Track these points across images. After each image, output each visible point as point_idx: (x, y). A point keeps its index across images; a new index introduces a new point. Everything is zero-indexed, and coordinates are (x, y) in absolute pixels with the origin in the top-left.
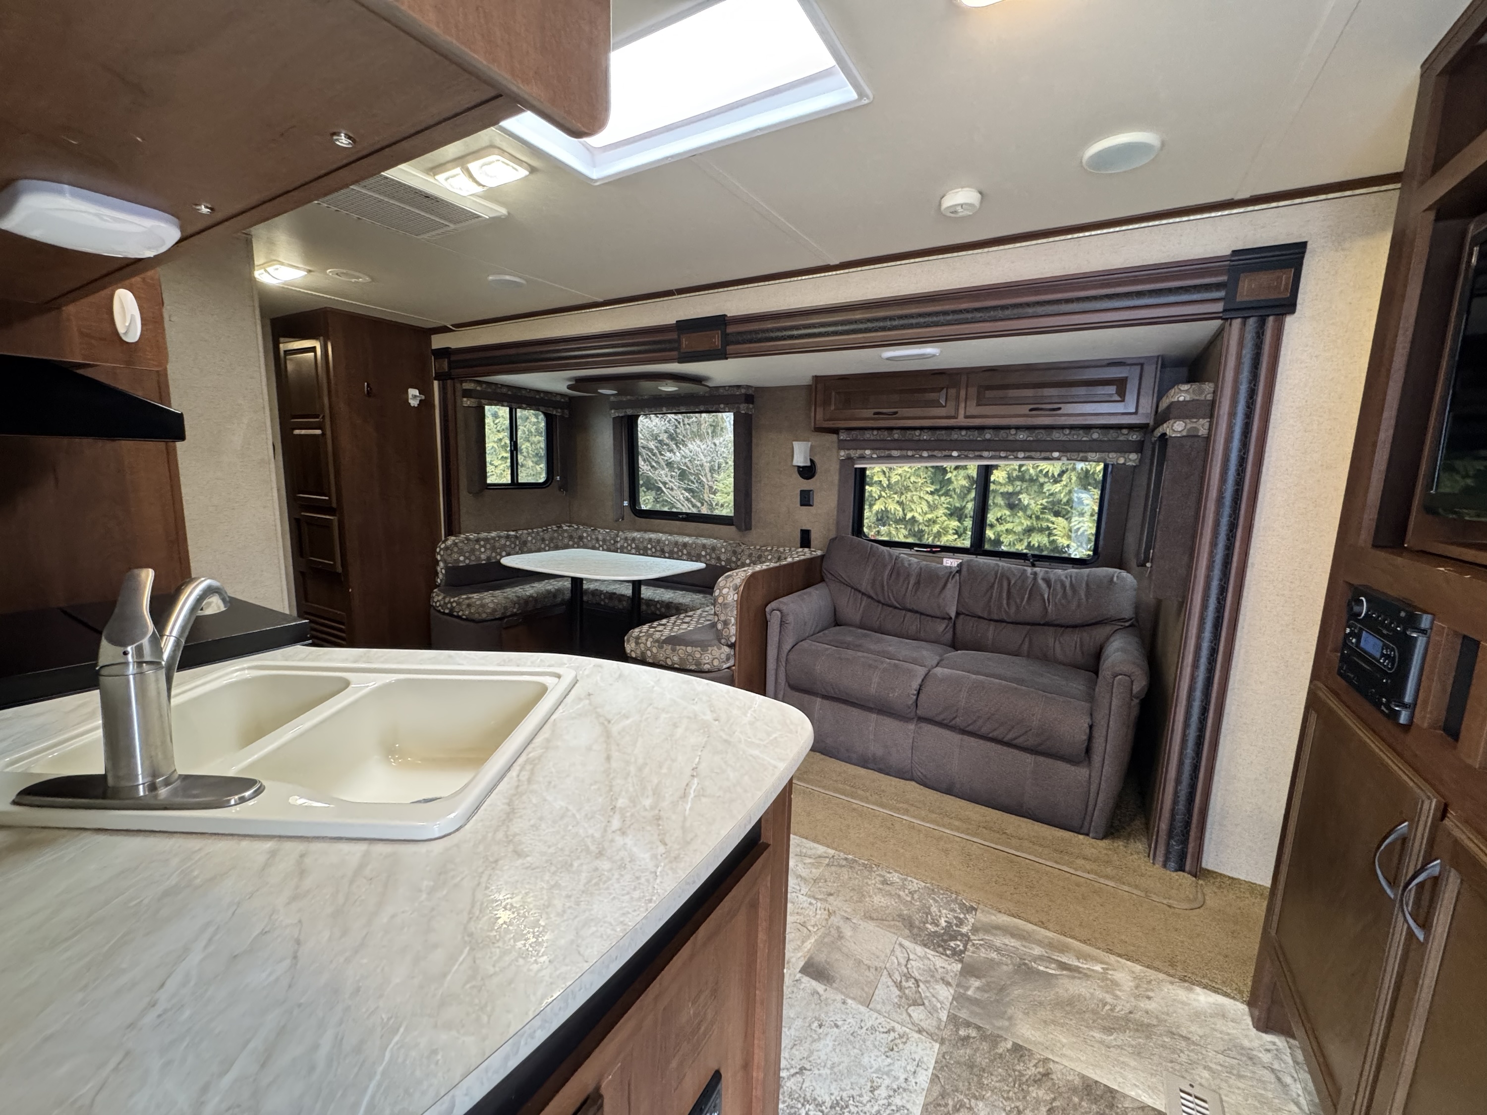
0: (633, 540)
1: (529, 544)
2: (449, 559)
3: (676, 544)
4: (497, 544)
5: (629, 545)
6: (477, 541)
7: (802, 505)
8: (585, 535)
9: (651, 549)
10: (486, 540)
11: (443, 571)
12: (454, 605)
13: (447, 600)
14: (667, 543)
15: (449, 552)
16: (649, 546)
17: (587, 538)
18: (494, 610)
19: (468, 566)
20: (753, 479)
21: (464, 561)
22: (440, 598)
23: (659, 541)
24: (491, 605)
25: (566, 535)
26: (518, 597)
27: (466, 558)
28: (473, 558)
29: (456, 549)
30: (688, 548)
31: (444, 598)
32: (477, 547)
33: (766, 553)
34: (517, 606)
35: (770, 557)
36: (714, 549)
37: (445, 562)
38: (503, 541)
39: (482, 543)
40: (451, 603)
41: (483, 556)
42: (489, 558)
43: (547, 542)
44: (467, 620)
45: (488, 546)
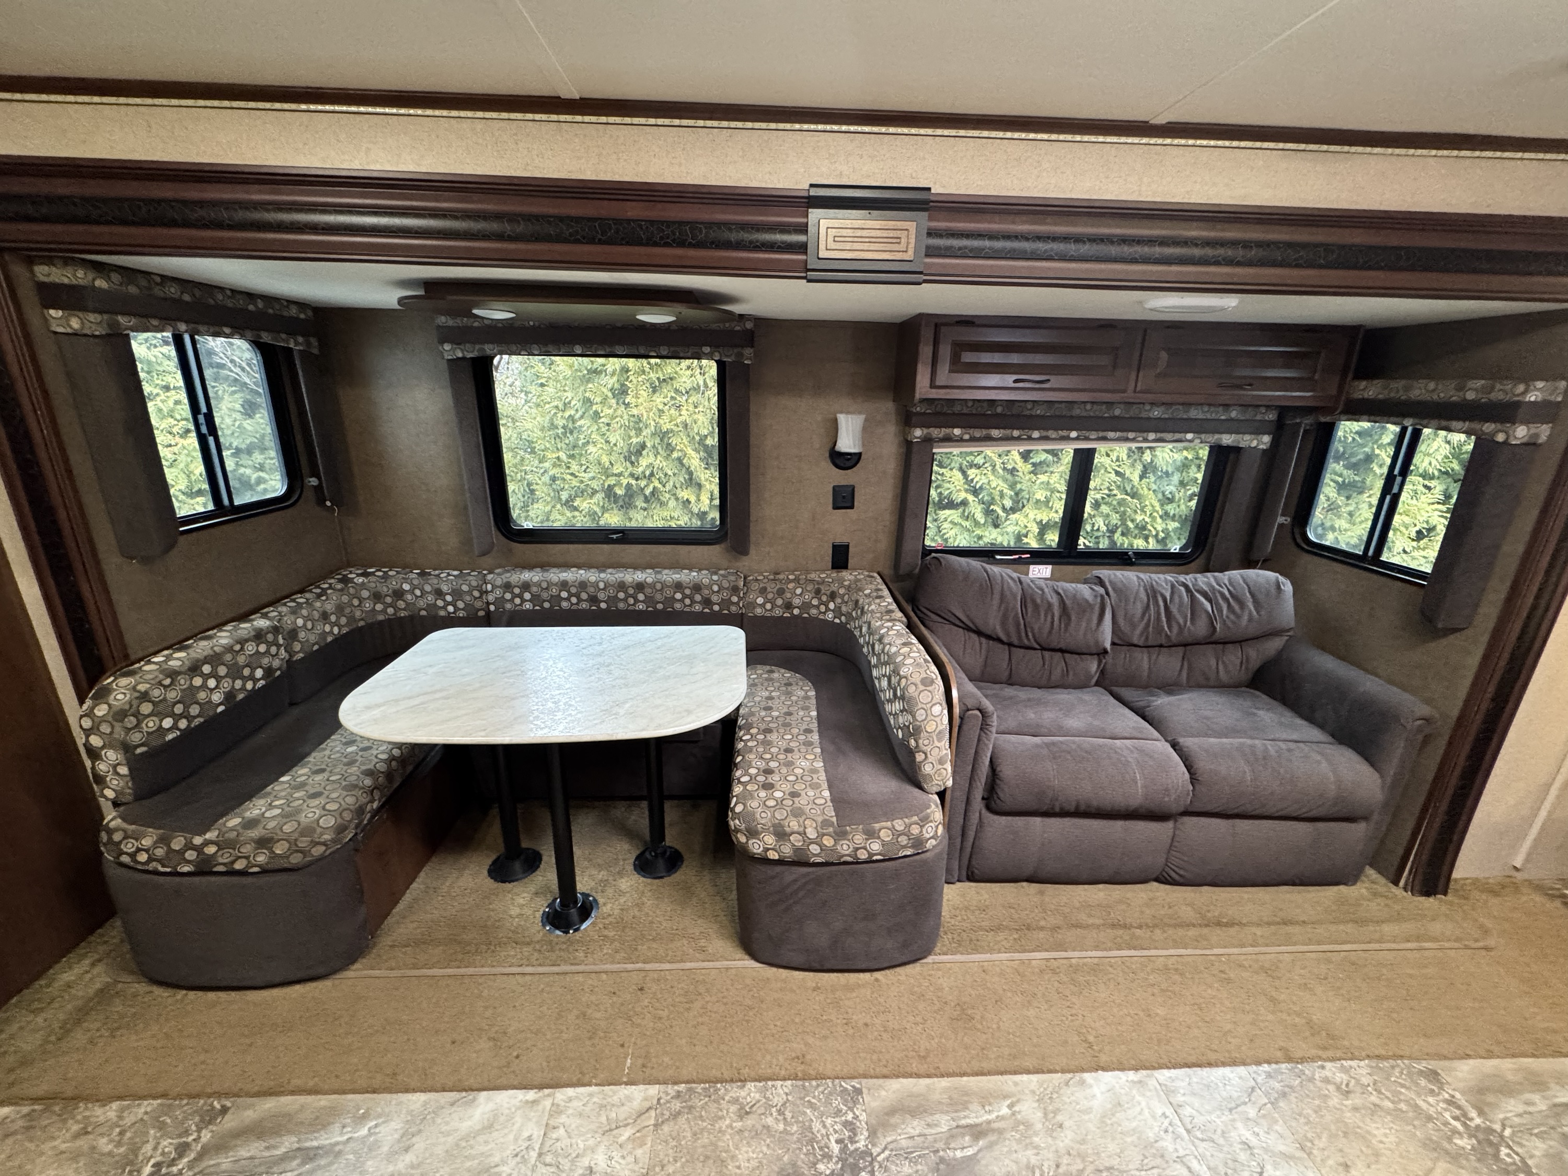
0: (526, 586)
1: (302, 635)
2: (136, 738)
3: (622, 586)
4: (241, 660)
5: (515, 596)
6: (194, 669)
7: (836, 507)
8: (406, 587)
9: (568, 599)
10: (214, 659)
11: (123, 770)
12: (211, 850)
13: (177, 843)
14: (602, 585)
15: (131, 721)
16: (564, 594)
17: (412, 591)
18: (341, 829)
19: (187, 734)
20: (752, 470)
21: (175, 727)
22: (147, 842)
23: (583, 585)
24: (329, 822)
25: (365, 594)
26: (369, 773)
27: (177, 718)
28: (194, 710)
29: (146, 708)
30: (648, 591)
31: (164, 840)
32: (198, 681)
33: (791, 586)
34: (377, 794)
35: (799, 591)
36: (697, 588)
37: (127, 748)
38: (251, 648)
39: (207, 669)
40: (199, 849)
41: (217, 697)
42: (230, 696)
43: (333, 618)
44: (265, 871)
45: (222, 671)
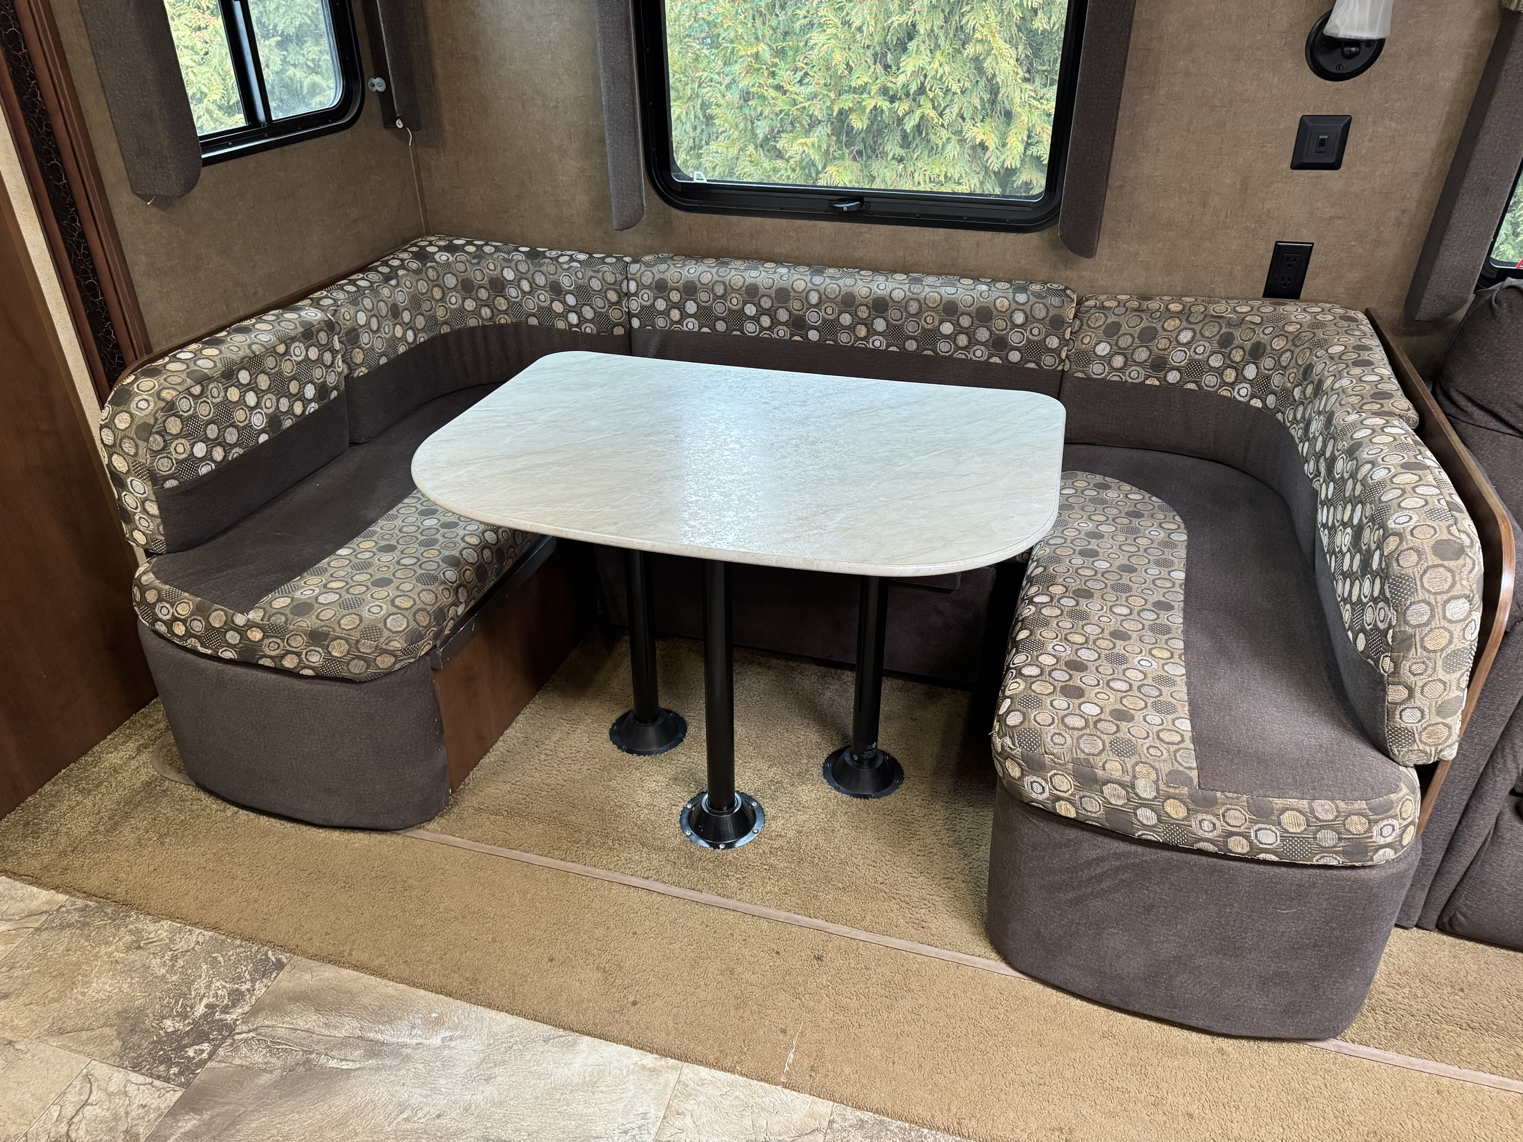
0: (690, 290)
1: (365, 338)
2: (164, 466)
3: (848, 302)
4: (287, 368)
5: (672, 306)
6: (229, 375)
7: (1298, 164)
8: (509, 275)
9: (756, 319)
10: (253, 363)
11: (153, 509)
12: (256, 635)
13: (217, 619)
14: (814, 298)
15: (157, 442)
16: (750, 310)
17: (517, 283)
18: (414, 637)
19: (224, 468)
20: (1129, 76)
21: (208, 457)
22: (183, 610)
23: (783, 295)
24: (398, 624)
25: (450, 281)
26: (454, 562)
27: (212, 444)
28: (232, 436)
29: (174, 426)
30: (894, 314)
31: (201, 611)
32: (234, 394)
33: (1171, 324)
34: (463, 595)
35: (1185, 337)
36: (984, 315)
37: (155, 479)
38: (298, 351)
39: (244, 377)
40: (241, 631)
41: (258, 421)
42: (274, 420)
43: (406, 316)
44: (319, 677)
45: (264, 382)
